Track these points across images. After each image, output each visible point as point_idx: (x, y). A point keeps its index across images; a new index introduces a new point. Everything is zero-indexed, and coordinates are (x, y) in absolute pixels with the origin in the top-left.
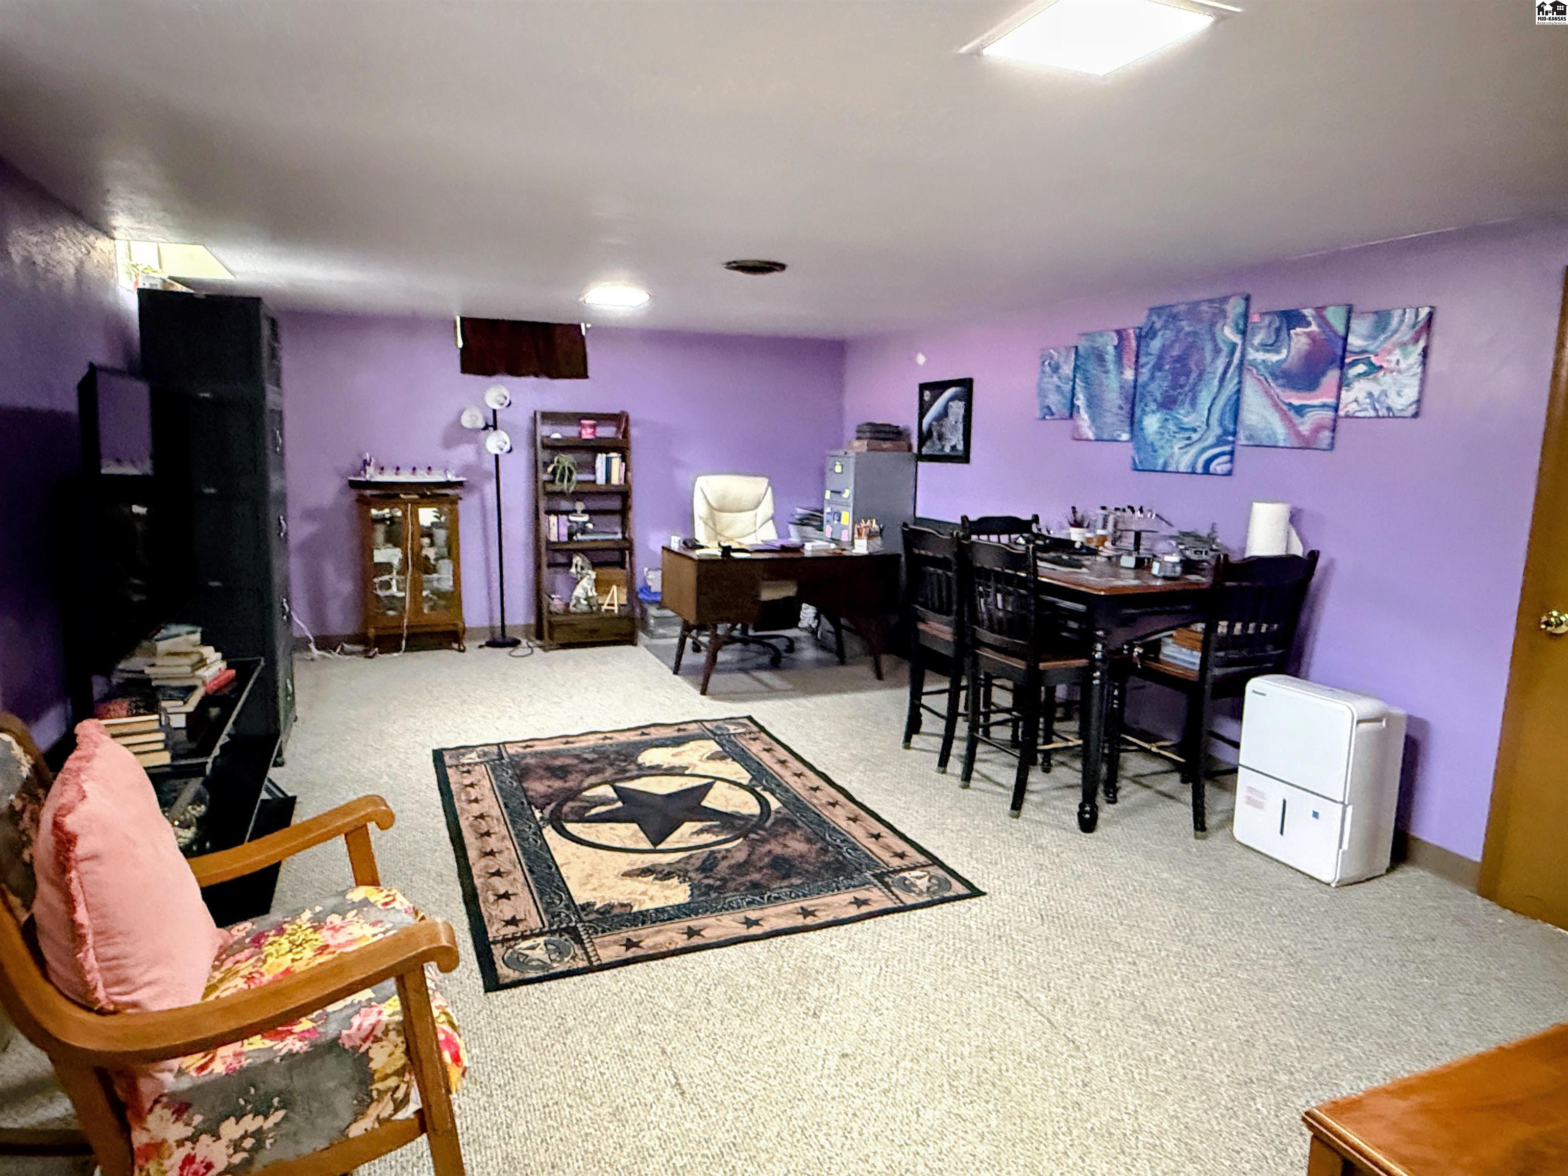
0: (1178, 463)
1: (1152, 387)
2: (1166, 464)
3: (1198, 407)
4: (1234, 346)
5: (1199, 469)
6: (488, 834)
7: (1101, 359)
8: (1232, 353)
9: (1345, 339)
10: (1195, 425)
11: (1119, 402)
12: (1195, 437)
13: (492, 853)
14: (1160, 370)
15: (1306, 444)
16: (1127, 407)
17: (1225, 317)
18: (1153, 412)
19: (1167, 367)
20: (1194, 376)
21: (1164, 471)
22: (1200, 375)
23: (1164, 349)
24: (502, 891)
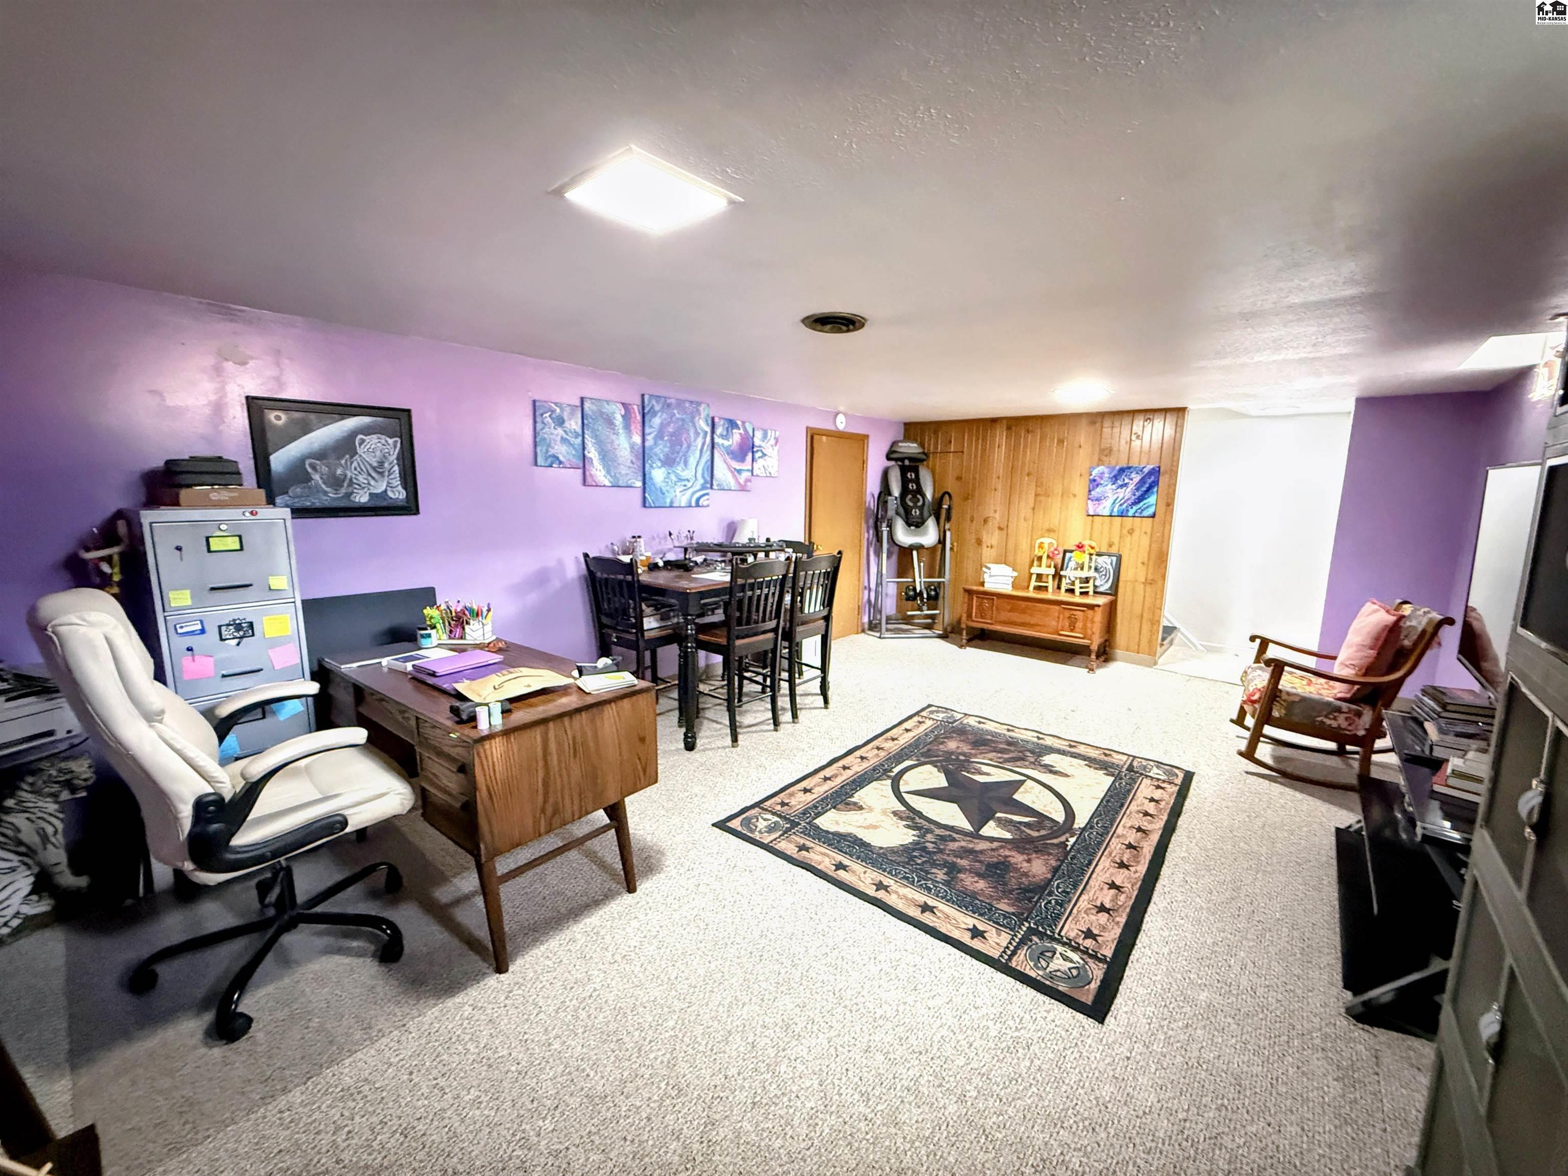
0: (680, 502)
1: (657, 450)
2: (672, 502)
3: (689, 467)
4: (706, 433)
5: (693, 504)
6: (1130, 846)
7: (610, 422)
8: (705, 438)
9: (753, 439)
10: (688, 477)
11: (631, 458)
12: (689, 485)
13: (1139, 829)
14: (662, 438)
15: (743, 489)
16: (640, 463)
17: (699, 414)
18: (660, 468)
19: (666, 438)
20: (685, 446)
21: (671, 507)
22: (689, 446)
23: (662, 426)
24: (1153, 804)
